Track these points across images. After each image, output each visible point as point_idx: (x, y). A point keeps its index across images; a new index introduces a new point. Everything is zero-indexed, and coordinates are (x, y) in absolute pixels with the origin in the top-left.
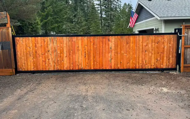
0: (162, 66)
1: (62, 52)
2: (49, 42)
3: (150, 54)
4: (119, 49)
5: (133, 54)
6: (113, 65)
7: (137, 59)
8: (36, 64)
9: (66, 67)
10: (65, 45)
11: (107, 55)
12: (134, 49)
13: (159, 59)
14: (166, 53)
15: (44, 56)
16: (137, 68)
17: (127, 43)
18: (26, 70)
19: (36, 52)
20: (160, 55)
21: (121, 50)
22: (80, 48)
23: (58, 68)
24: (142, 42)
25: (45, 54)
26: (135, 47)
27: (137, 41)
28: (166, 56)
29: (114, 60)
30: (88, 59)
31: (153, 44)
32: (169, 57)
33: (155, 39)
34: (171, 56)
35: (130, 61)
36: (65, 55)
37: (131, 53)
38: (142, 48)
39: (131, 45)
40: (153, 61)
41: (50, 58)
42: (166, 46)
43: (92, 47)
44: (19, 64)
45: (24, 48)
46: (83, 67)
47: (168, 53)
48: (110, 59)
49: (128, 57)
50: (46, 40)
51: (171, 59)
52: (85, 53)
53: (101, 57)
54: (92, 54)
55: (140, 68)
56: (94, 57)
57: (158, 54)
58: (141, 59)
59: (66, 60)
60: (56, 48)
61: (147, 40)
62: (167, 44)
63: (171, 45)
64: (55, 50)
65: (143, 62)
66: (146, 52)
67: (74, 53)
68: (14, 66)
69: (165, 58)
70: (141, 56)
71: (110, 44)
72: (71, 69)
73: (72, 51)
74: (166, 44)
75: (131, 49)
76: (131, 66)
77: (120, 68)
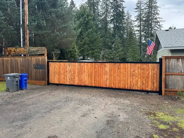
0: (147, 88)
1: (74, 73)
2: (67, 66)
3: (137, 78)
4: (112, 73)
5: (123, 77)
6: (108, 84)
7: (126, 81)
8: (59, 79)
9: (76, 83)
10: (76, 68)
11: (103, 76)
12: (124, 74)
13: (144, 82)
14: (150, 78)
15: (64, 75)
16: (126, 88)
17: (118, 69)
18: (54, 83)
19: (60, 72)
20: (145, 79)
21: (114, 74)
22: (86, 70)
23: (72, 83)
24: (130, 69)
25: (65, 73)
26: (125, 72)
27: (126, 67)
28: (150, 80)
29: (108, 81)
30: (91, 79)
31: (139, 70)
32: (154, 81)
33: (141, 66)
34: (155, 81)
35: (120, 82)
36: (76, 75)
37: (122, 76)
38: (130, 73)
39: (122, 70)
40: (139, 84)
41: (67, 76)
42: (150, 72)
43: (93, 70)
44: (50, 78)
45: (54, 69)
46: (87, 83)
47: (153, 78)
48: (105, 79)
49: (119, 79)
50: (66, 64)
51: (156, 83)
52: (89, 74)
53: (99, 78)
54: (93, 75)
55: (128, 89)
56: (95, 77)
57: (144, 79)
58: (129, 81)
59: (76, 78)
60: (71, 70)
61: (134, 67)
62: (152, 71)
63: (155, 72)
64: (71, 71)
65: (131, 84)
66: (134, 76)
67: (82, 74)
68: (47, 80)
69: (150, 82)
70: (129, 79)
71: (106, 69)
72: (80, 84)
73: (80, 73)
74: (150, 71)
75: (121, 73)
76: (122, 86)
77: (113, 87)
